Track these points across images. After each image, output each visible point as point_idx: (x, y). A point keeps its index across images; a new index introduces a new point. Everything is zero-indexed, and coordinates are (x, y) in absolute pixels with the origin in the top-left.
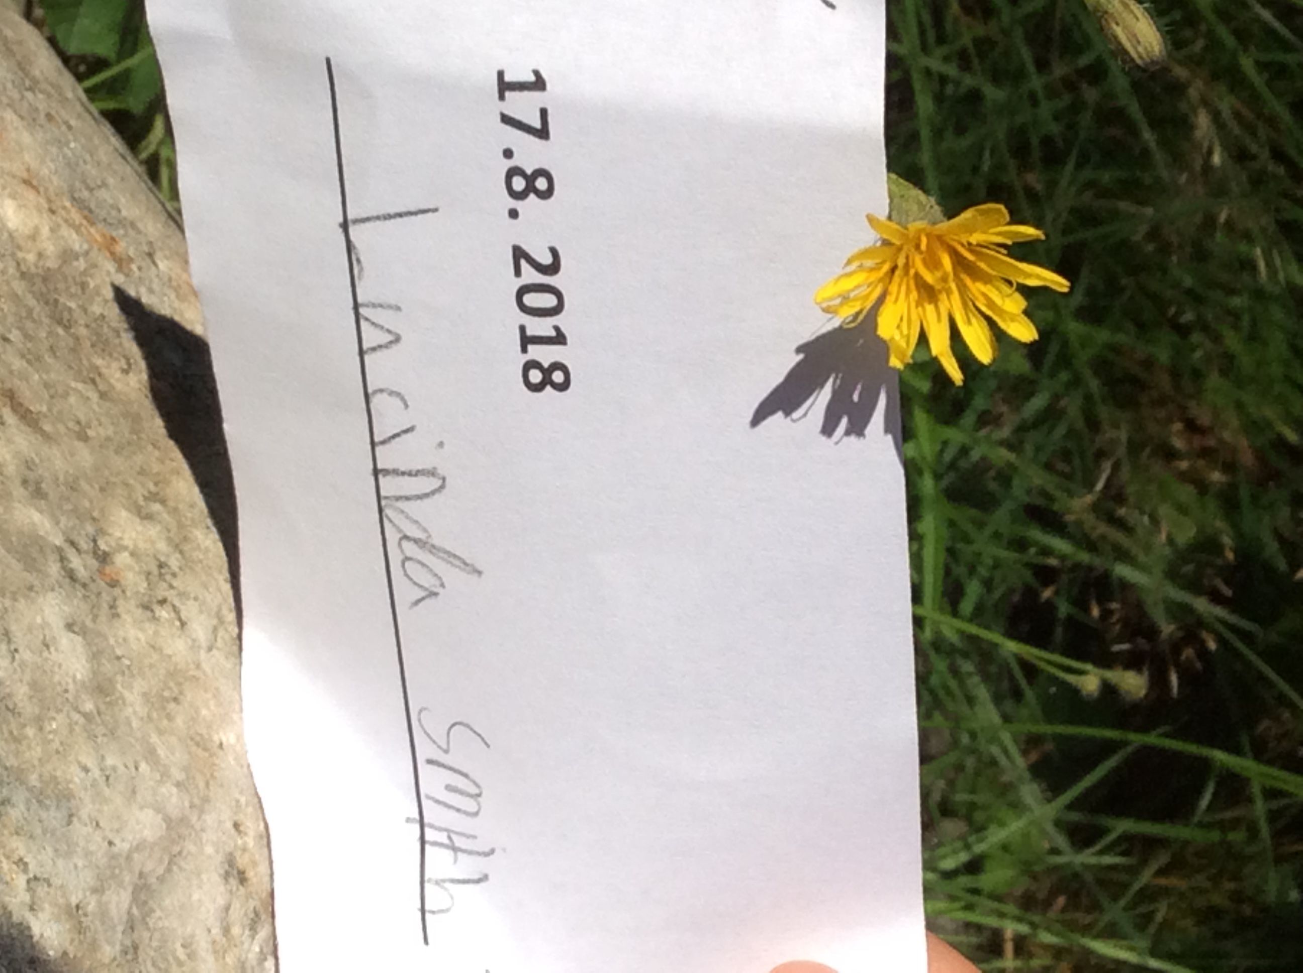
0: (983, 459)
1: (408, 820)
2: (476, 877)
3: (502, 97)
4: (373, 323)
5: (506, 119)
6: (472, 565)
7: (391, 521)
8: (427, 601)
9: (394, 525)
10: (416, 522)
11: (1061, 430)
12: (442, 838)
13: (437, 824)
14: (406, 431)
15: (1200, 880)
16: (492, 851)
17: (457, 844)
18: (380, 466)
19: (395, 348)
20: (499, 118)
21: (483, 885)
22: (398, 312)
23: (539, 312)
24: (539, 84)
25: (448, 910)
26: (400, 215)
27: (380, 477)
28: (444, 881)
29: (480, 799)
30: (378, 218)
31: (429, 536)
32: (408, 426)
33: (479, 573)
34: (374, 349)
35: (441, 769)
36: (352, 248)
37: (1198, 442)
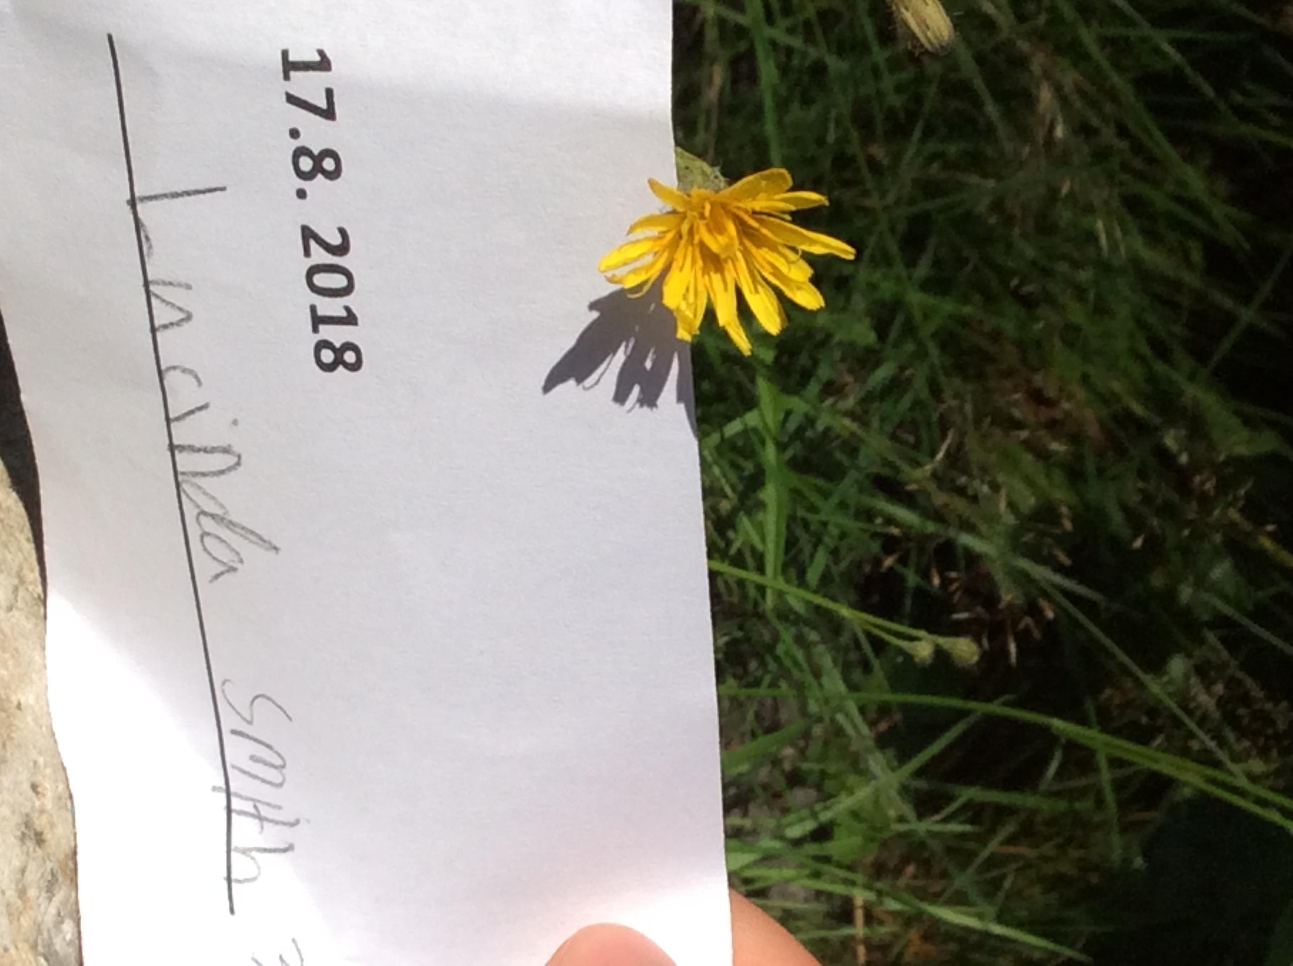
0: (828, 430)
1: (214, 789)
2: (283, 846)
3: (287, 77)
4: (164, 301)
5: (292, 99)
6: (270, 543)
7: (188, 496)
8: (227, 576)
9: (191, 499)
10: (213, 498)
11: (906, 402)
12: (248, 807)
13: (243, 793)
14: (201, 408)
15: (1048, 849)
16: (297, 822)
17: (263, 813)
18: (176, 442)
19: (186, 326)
20: (284, 97)
21: (289, 853)
22: (189, 291)
23: (331, 293)
24: (323, 64)
25: (255, 879)
26: (188, 193)
27: (176, 452)
28: (251, 850)
29: (284, 771)
30: (165, 196)
31: (226, 513)
32: (202, 403)
33: (276, 548)
34: (165, 327)
35: (247, 741)
36: (140, 225)
37: (1045, 414)
